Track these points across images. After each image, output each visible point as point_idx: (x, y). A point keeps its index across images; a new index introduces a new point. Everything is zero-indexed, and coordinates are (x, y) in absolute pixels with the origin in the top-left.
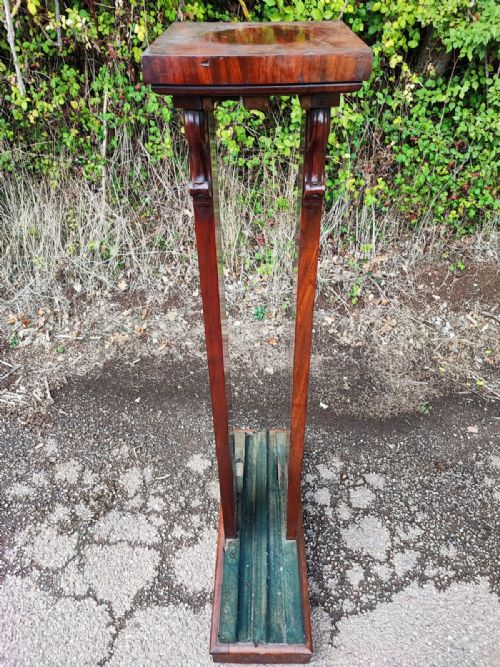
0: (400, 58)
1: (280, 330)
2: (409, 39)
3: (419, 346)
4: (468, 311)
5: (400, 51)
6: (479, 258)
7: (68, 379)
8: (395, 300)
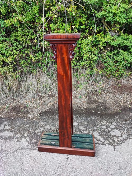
0: (103, 48)
1: (85, 100)
2: (104, 44)
3: (115, 101)
4: (124, 94)
5: (103, 46)
6: (123, 84)
7: (42, 112)
8: (108, 93)
